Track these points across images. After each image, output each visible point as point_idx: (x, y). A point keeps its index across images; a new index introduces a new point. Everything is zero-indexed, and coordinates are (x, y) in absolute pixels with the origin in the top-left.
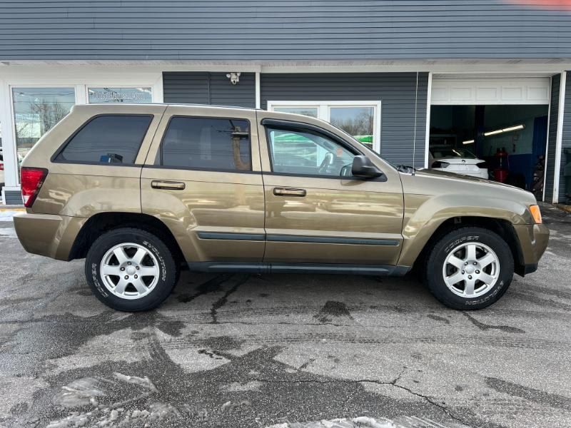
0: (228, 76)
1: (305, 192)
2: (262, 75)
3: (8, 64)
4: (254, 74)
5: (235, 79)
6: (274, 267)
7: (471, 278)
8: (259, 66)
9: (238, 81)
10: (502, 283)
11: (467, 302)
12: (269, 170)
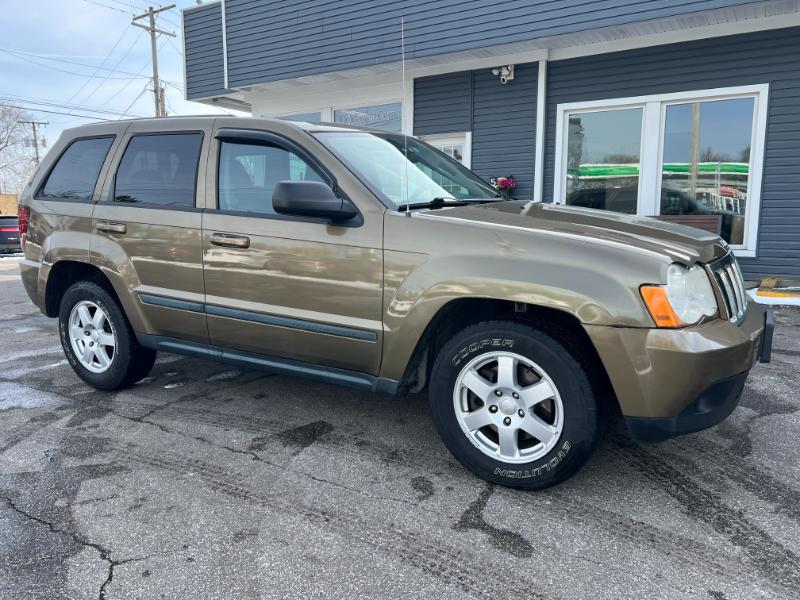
0: (495, 72)
1: (248, 242)
2: (550, 65)
3: (249, 90)
4: (535, 65)
5: (507, 75)
6: (226, 355)
7: (508, 424)
8: (546, 50)
9: (512, 77)
10: (566, 446)
11: (498, 470)
12: (214, 207)
